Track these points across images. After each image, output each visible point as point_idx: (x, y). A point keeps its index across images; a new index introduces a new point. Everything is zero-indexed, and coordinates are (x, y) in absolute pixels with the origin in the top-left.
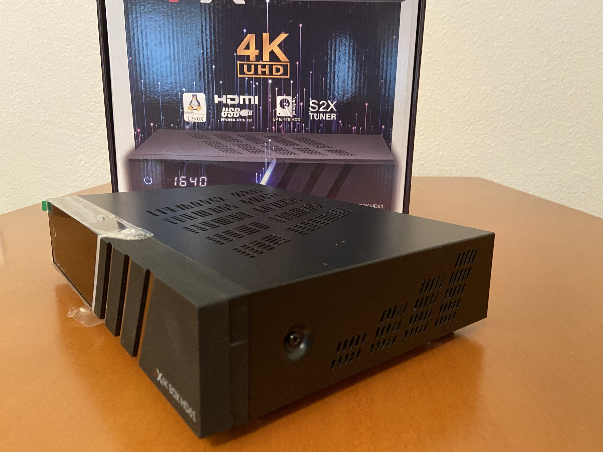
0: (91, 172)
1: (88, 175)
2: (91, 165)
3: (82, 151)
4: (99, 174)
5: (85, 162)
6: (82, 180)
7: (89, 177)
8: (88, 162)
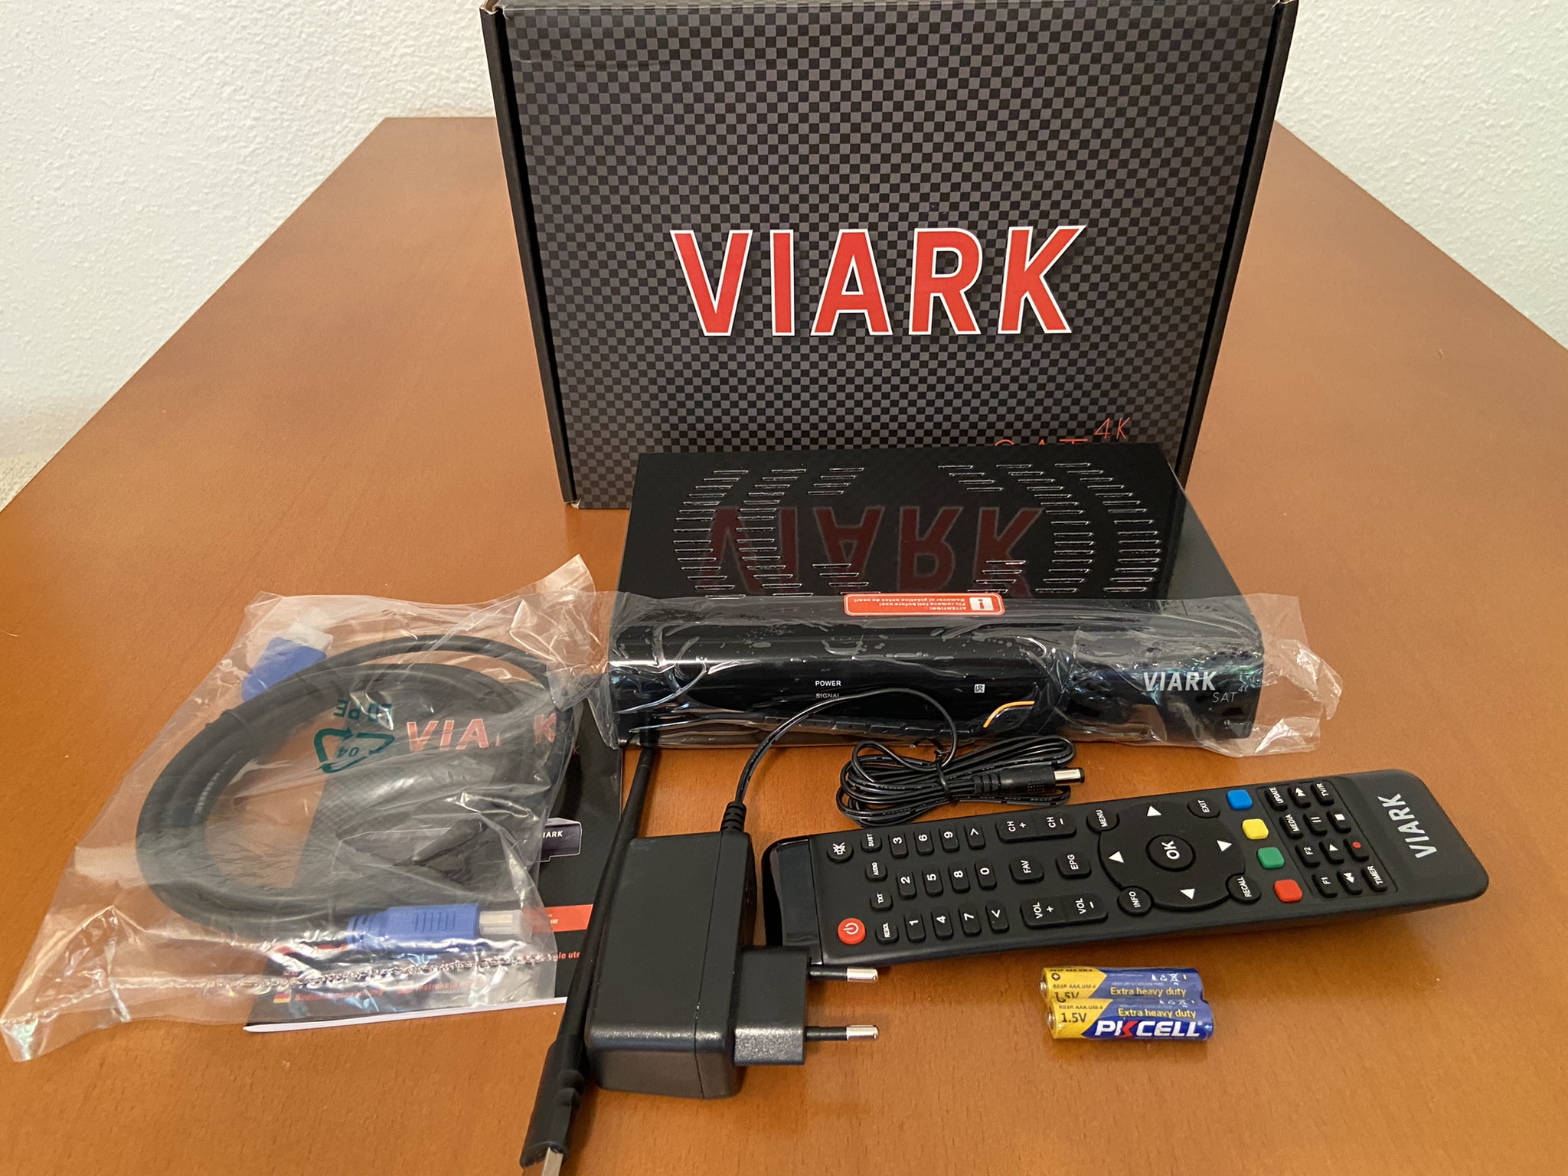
0: (254, 114)
1: (249, 122)
2: (252, 97)
3: (221, 57)
4: (275, 120)
5: (233, 87)
6: (234, 137)
7: (252, 128)
8: (242, 88)
